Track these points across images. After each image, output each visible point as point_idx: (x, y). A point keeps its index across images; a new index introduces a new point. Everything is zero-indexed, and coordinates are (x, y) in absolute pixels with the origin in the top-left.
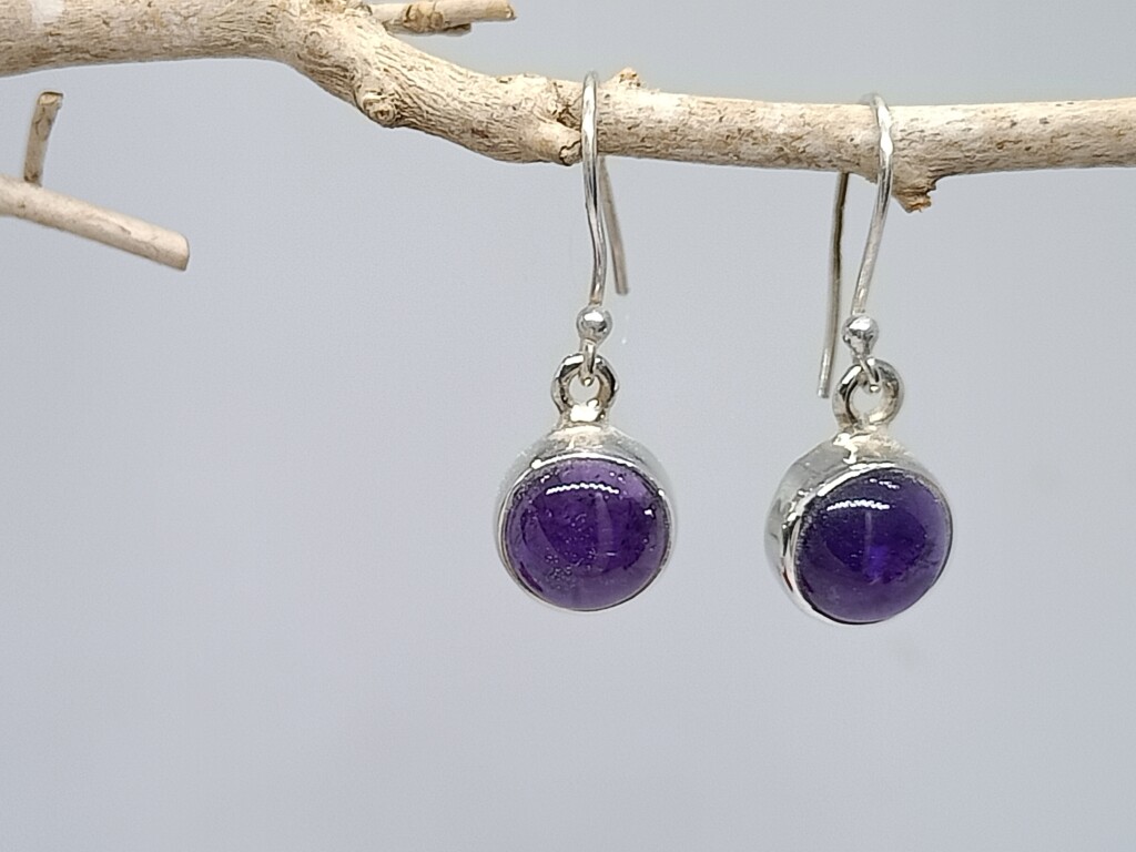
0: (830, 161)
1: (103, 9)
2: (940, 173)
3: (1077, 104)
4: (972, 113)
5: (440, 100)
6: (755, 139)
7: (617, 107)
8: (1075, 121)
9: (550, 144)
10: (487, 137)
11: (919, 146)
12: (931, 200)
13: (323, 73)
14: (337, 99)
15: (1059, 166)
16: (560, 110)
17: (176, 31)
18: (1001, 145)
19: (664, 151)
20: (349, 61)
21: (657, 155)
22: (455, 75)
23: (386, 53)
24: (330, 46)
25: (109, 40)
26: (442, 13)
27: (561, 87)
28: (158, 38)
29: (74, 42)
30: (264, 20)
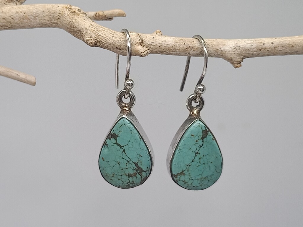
0: (215, 55)
1: (12, 15)
2: (244, 58)
3: (281, 39)
4: (253, 41)
5: (107, 39)
6: (194, 49)
7: (156, 41)
8: (281, 43)
9: (138, 51)
10: (121, 50)
11: (239, 50)
12: (242, 65)
13: (74, 32)
14: (78, 39)
15: (276, 55)
16: (140, 42)
17: (32, 21)
18: (260, 50)
19: (169, 53)
20: (81, 29)
21: (167, 54)
22: (111, 32)
23: (92, 26)
24: (76, 25)
25: (14, 23)
26: (106, 15)
27: (140, 35)
28: (27, 23)
29: (4, 24)
30: (57, 17)
